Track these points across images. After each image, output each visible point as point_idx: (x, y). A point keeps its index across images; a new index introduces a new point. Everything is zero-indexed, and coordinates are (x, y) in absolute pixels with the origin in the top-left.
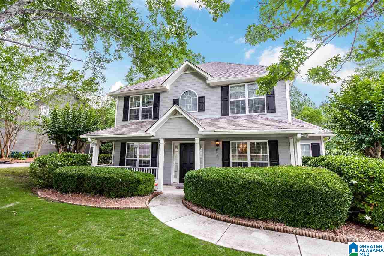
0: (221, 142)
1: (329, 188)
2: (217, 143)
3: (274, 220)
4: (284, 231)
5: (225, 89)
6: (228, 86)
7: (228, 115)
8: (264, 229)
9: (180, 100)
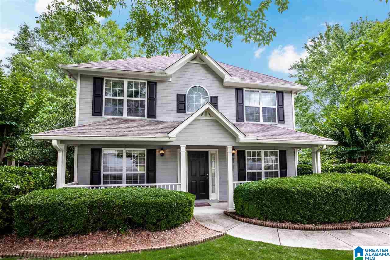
0: (236, 151)
5: (239, 91)
6: (242, 89)
7: (244, 122)
9: (187, 95)
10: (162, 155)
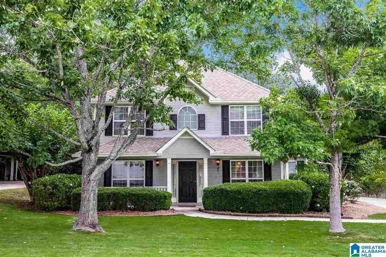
0: (221, 161)
1: (301, 190)
2: (218, 162)
3: (272, 211)
4: (278, 216)
5: (225, 108)
6: (228, 106)
7: (228, 135)
8: (268, 216)
9: (178, 115)
10: (158, 165)
